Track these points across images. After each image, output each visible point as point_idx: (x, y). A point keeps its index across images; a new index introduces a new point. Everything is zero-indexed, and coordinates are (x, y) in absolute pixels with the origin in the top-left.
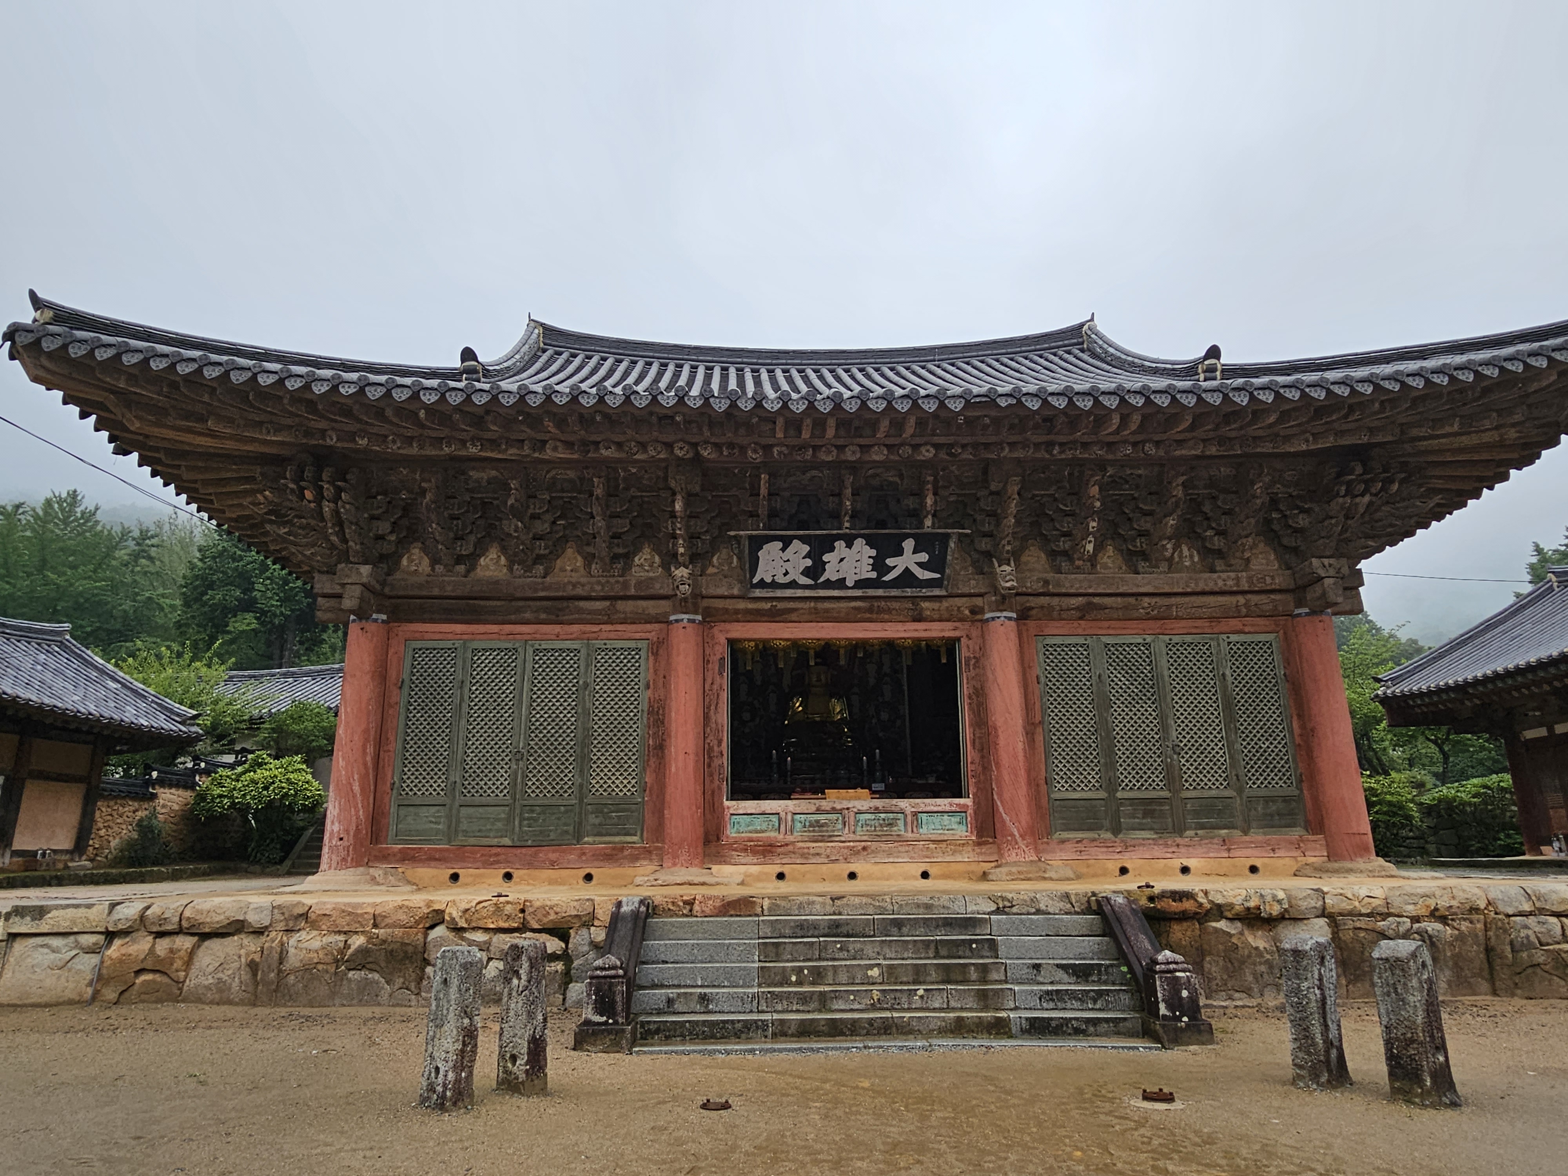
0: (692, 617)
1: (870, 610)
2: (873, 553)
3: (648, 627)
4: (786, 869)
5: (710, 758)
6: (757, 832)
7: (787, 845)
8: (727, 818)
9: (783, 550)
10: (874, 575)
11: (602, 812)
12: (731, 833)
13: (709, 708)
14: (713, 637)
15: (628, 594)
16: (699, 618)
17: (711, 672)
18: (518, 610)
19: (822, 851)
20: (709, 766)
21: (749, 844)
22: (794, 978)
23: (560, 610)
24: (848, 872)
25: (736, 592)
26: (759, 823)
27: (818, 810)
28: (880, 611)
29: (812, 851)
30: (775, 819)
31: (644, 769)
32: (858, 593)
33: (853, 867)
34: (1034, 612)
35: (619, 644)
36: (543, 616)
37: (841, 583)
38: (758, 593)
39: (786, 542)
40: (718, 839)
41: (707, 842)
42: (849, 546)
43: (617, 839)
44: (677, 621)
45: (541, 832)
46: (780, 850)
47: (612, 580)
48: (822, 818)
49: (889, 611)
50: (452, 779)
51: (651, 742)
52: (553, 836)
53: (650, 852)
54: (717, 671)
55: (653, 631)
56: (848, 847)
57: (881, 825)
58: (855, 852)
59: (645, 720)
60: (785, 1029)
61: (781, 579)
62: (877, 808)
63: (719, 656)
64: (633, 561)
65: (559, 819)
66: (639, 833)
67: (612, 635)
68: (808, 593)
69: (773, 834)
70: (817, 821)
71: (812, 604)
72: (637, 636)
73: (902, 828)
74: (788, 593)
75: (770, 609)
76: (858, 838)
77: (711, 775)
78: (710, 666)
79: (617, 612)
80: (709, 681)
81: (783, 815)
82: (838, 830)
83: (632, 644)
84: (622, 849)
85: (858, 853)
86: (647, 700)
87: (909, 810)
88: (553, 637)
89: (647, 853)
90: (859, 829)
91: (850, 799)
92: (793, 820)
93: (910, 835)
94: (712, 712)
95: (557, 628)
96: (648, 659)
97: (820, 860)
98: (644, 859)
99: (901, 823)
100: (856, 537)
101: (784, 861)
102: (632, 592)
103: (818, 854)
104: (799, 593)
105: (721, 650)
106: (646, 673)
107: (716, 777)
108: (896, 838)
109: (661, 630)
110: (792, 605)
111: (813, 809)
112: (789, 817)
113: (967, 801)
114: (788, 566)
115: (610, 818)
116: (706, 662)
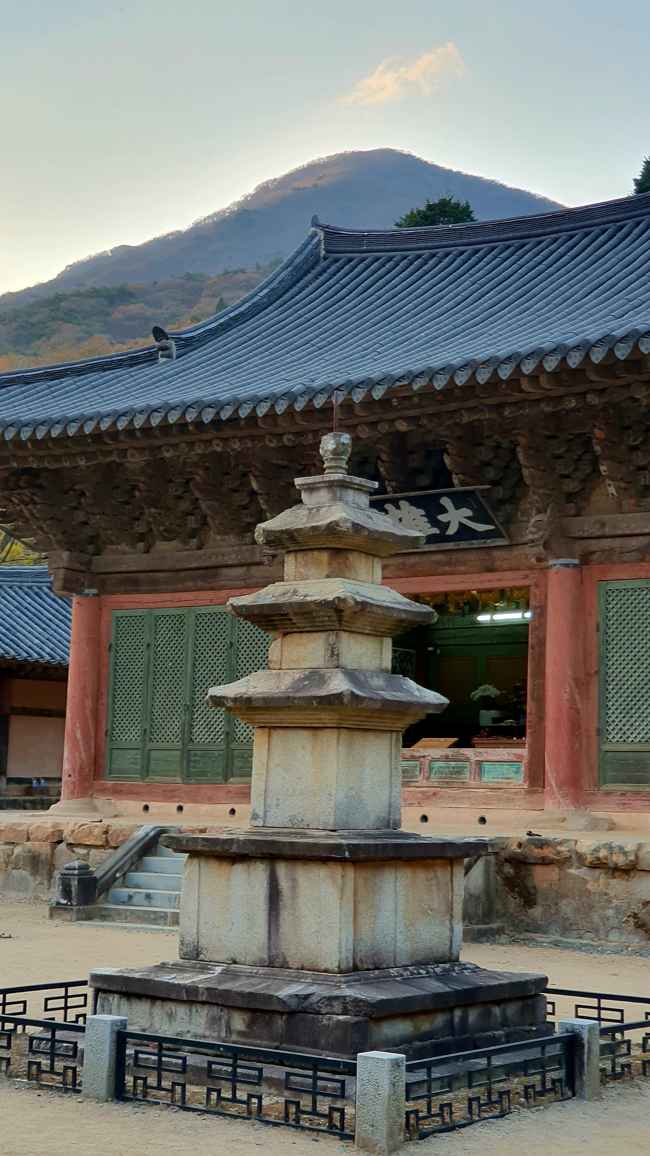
2: (422, 512)
10: (436, 531)
11: (243, 757)
18: (183, 580)
23: (211, 577)
24: (421, 815)
28: (455, 563)
33: (424, 811)
34: (594, 557)
42: (398, 507)
45: (202, 772)
47: (242, 549)
49: (462, 563)
50: (144, 727)
52: (209, 776)
56: (421, 792)
57: (450, 773)
58: (427, 797)
62: (447, 757)
65: (213, 762)
73: (468, 776)
76: (430, 784)
79: (251, 577)
82: (416, 776)
87: (474, 759)
90: (432, 775)
93: (473, 782)
99: (466, 771)
108: (461, 785)
113: (524, 752)
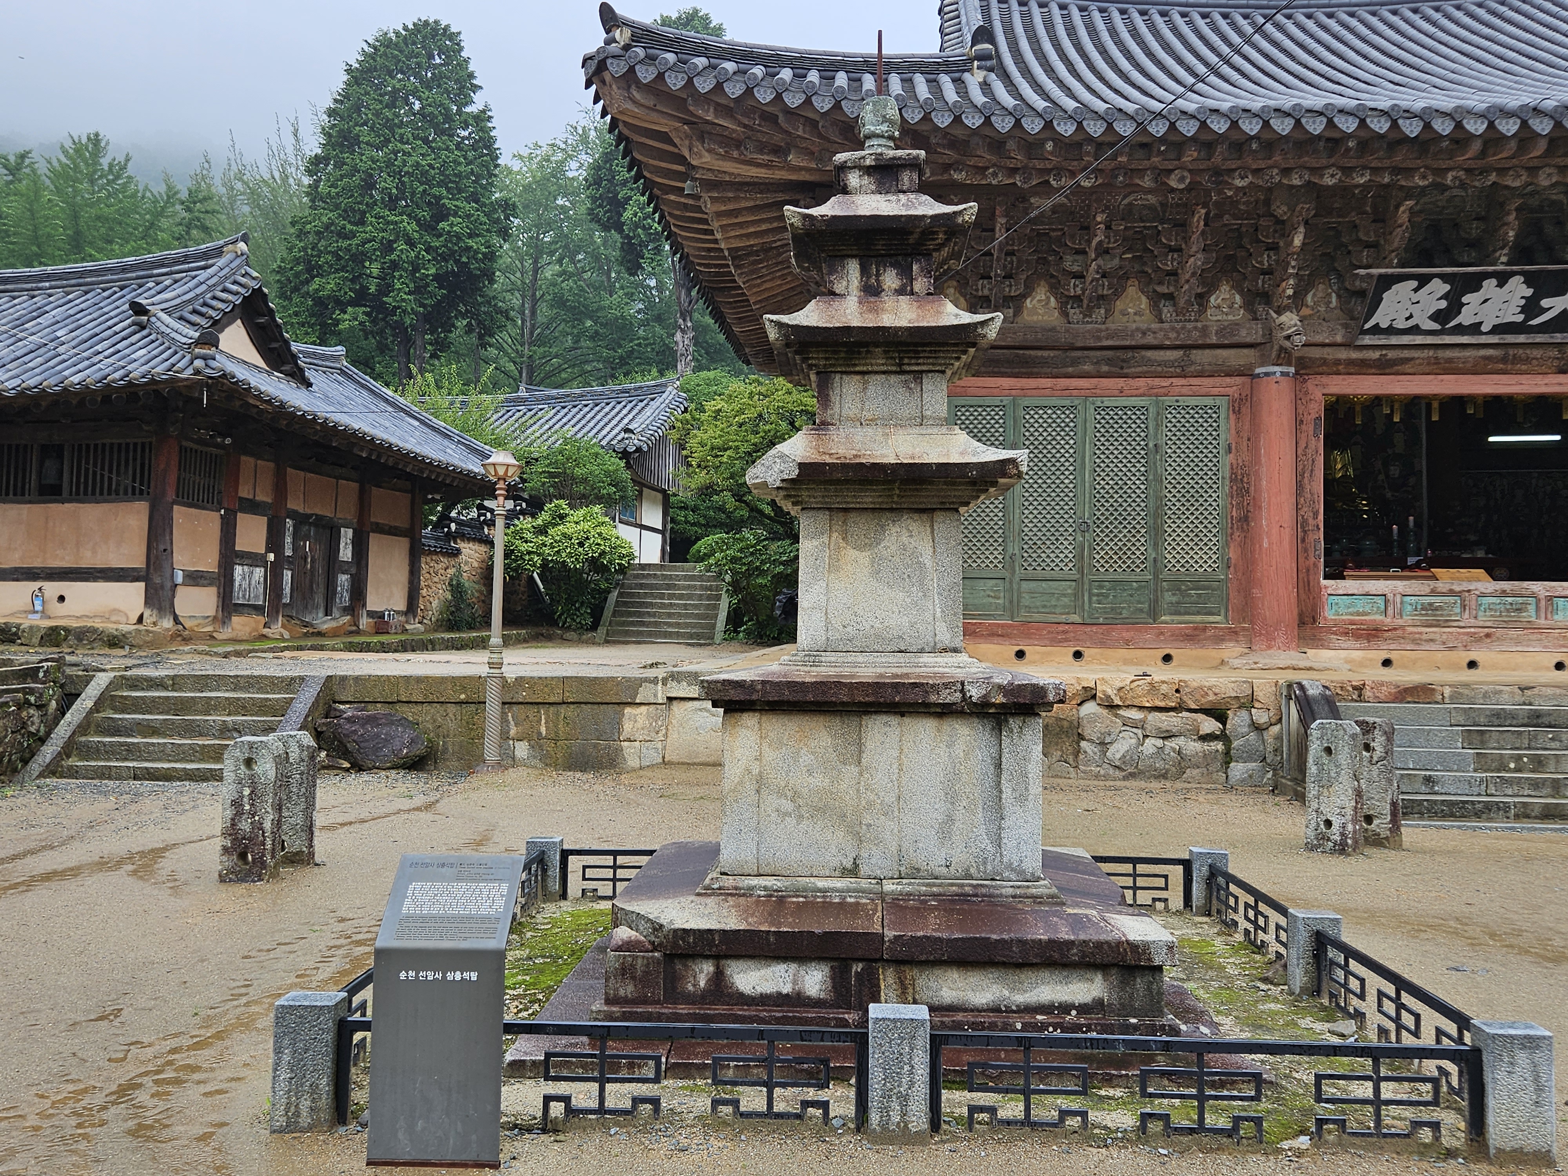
0: (1285, 369)
1: (1504, 360)
2: (1529, 292)
3: (1228, 380)
4: (1393, 656)
5: (1305, 532)
6: (1358, 614)
7: (1395, 629)
8: (1324, 599)
9: (1416, 290)
10: (1520, 318)
11: (1179, 590)
12: (1329, 614)
13: (1303, 476)
14: (1307, 393)
15: (1208, 341)
16: (1292, 370)
17: (1304, 435)
18: (1075, 362)
19: (1437, 637)
20: (1303, 540)
21: (1351, 627)
22: (1512, 765)
23: (1123, 361)
24: (1467, 661)
25: (1339, 339)
26: (1361, 605)
27: (1433, 591)
28: (1516, 360)
29: (1424, 637)
30: (1380, 601)
31: (1227, 544)
32: (1494, 339)
33: (1473, 656)
35: (1193, 401)
36: (1105, 368)
37: (1475, 329)
38: (1367, 340)
39: (1423, 281)
40: (1314, 621)
41: (1302, 623)
42: (1501, 285)
43: (1198, 618)
44: (1267, 374)
45: (1112, 609)
46: (1387, 634)
47: (1189, 326)
48: (1437, 600)
49: (1528, 360)
50: (1010, 551)
51: (1234, 514)
52: (1125, 613)
53: (1236, 633)
54: (1311, 433)
55: (1234, 385)
56: (1468, 634)
57: (1508, 610)
58: (1477, 640)
59: (1227, 488)
60: (1528, 812)
61: (1401, 324)
62: (1504, 591)
63: (1314, 416)
64: (1208, 301)
65: (1131, 596)
66: (1223, 612)
67: (1185, 390)
68: (1429, 340)
69: (1379, 617)
70: (1431, 604)
71: (1431, 353)
72: (1215, 391)
73: (1533, 613)
74: (1406, 340)
75: (1379, 359)
76: (1481, 624)
77: (1306, 550)
78: (1304, 427)
79: (1193, 363)
80: (1302, 444)
81: (1390, 596)
82: (1456, 614)
83: (1209, 401)
84: (1204, 629)
85: (1479, 640)
86: (1228, 468)
87: (1543, 594)
88: (1116, 392)
89: (1233, 634)
90: (1481, 613)
91: (1469, 580)
92: (1402, 603)
93: (1542, 622)
94: (1306, 481)
95: (1120, 382)
96: (1228, 418)
97: (1434, 647)
98: (1230, 640)
99: (1532, 609)
100: (1513, 274)
101: (1392, 647)
102: (1214, 340)
103: (1432, 640)
104: (1419, 340)
105: (1316, 409)
106: (1226, 435)
107: (1311, 555)
108: (1525, 625)
109: (1244, 384)
110: (1406, 354)
111: (1427, 590)
112: (1398, 599)
114: (1415, 310)
115: (1190, 595)
116: (1299, 422)
